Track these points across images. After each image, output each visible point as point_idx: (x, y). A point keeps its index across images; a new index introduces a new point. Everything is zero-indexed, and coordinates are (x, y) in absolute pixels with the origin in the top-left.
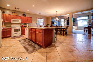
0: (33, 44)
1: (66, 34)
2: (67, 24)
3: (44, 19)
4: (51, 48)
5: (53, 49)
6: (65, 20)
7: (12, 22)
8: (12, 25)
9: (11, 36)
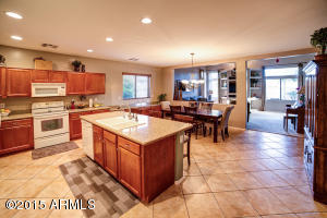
0: (110, 185)
1: (226, 134)
2: (230, 92)
3: (149, 76)
4: (168, 202)
5: (176, 208)
6: (225, 75)
7: (34, 95)
8: (35, 106)
9: (32, 148)
